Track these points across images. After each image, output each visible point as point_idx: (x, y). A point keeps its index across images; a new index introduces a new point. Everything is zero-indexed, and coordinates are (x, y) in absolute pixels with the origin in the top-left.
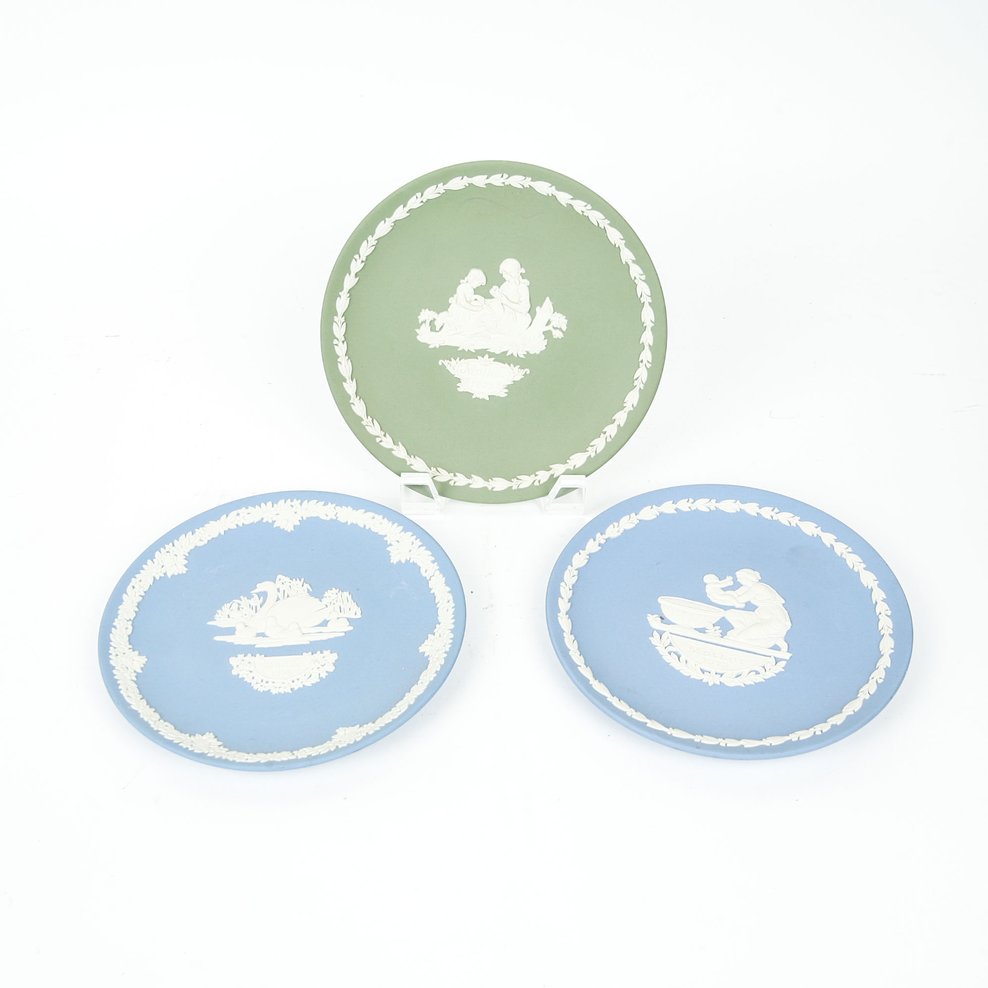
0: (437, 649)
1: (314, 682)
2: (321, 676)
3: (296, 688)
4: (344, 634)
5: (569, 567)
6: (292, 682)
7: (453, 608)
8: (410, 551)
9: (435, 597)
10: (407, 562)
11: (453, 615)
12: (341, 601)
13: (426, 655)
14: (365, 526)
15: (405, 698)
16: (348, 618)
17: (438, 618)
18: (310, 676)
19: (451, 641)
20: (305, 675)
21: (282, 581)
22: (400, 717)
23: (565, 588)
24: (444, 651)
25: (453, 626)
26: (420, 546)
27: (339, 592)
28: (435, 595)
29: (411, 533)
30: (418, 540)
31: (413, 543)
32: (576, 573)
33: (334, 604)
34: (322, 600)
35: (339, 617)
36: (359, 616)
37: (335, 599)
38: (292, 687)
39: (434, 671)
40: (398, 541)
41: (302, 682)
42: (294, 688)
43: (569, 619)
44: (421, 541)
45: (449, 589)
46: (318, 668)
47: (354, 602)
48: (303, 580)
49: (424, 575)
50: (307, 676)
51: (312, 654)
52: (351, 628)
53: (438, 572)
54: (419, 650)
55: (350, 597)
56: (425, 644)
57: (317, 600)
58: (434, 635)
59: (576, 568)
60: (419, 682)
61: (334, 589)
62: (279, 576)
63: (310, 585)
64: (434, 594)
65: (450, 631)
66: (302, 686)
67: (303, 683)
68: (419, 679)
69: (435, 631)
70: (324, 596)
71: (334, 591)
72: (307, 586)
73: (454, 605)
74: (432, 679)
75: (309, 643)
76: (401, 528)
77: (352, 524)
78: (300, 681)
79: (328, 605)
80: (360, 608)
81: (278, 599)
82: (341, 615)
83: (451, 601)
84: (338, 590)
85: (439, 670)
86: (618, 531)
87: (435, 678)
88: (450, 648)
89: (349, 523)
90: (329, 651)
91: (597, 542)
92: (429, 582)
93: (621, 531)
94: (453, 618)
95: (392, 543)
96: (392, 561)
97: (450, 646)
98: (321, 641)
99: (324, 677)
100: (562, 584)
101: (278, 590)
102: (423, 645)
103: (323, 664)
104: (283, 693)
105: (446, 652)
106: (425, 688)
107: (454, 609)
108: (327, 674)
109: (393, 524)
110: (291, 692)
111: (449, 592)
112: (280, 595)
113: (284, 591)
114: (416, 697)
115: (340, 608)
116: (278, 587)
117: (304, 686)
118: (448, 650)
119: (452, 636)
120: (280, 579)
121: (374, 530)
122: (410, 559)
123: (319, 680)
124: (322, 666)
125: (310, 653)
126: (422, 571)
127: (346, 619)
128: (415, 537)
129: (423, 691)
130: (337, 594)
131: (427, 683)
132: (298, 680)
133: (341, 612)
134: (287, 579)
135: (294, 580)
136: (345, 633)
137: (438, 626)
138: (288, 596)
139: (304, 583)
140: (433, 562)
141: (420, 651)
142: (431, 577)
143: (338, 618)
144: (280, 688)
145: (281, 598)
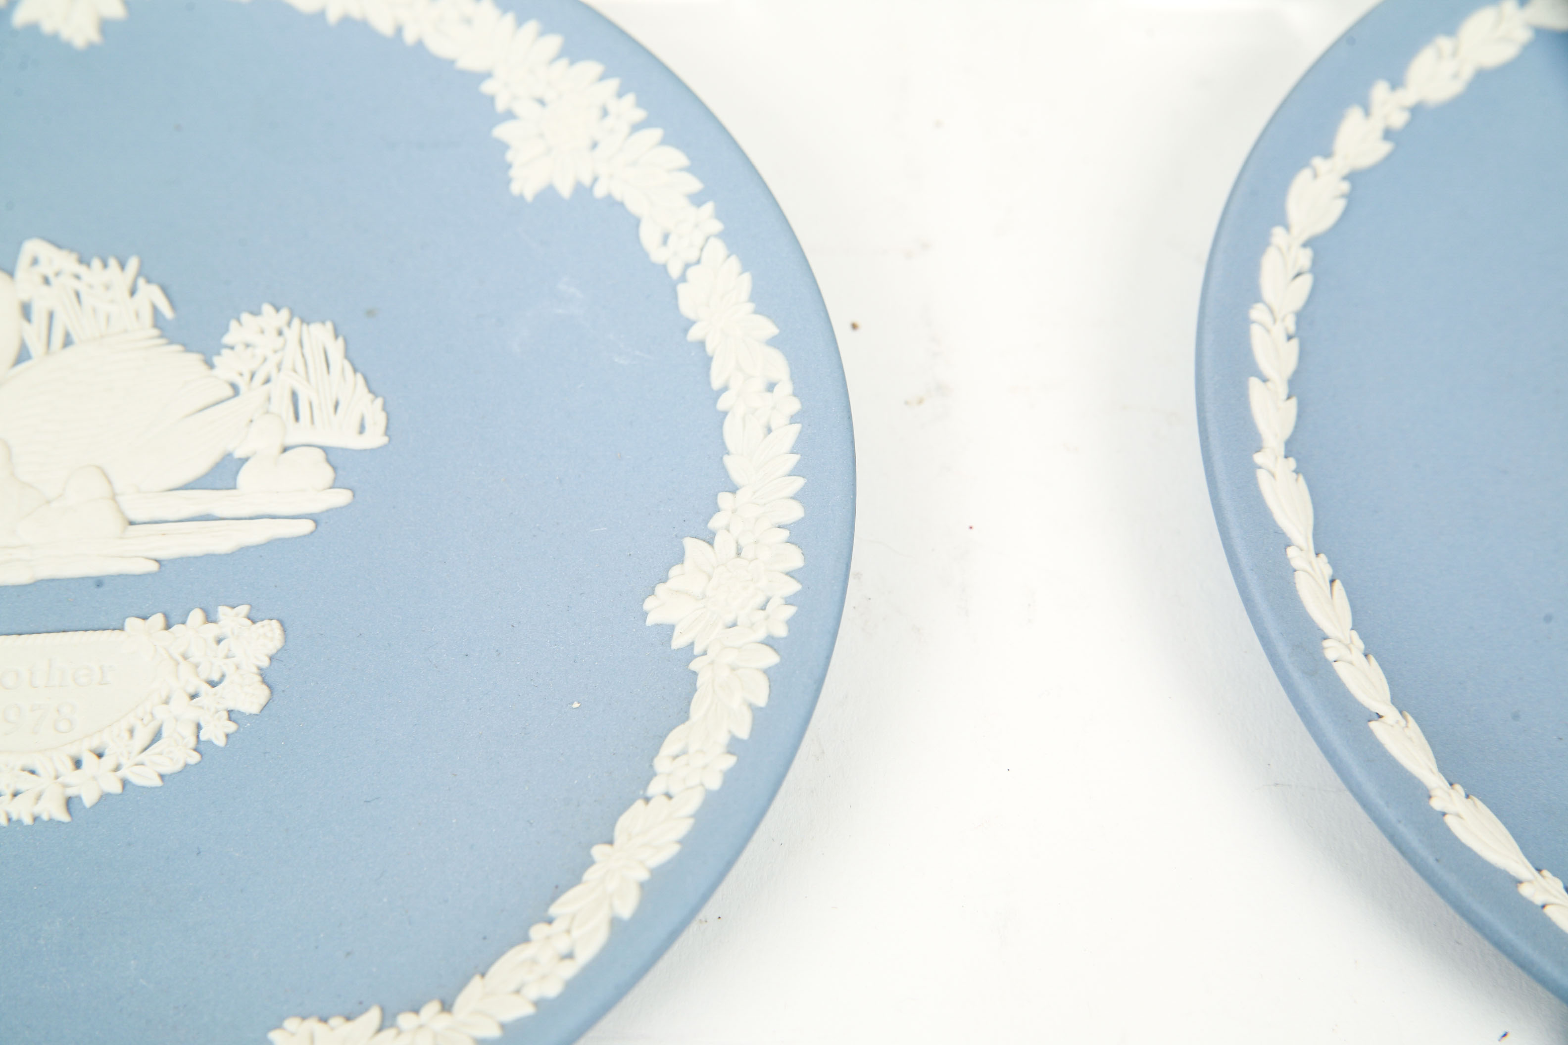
0: (729, 618)
1: (169, 768)
2: (203, 736)
3: (89, 798)
4: (307, 526)
5: (1278, 233)
6: (70, 765)
7: (793, 420)
8: (594, 145)
9: (710, 359)
10: (582, 191)
11: (796, 458)
12: (300, 367)
13: (678, 642)
14: (399, 30)
15: (591, 875)
16: (325, 449)
17: (727, 460)
18: (157, 737)
19: (794, 587)
20: (131, 732)
21: (44, 268)
22: (572, 987)
23: (1268, 331)
24: (761, 634)
25: (796, 512)
26: (636, 127)
27: (289, 324)
28: (709, 348)
29: (593, 69)
30: (630, 98)
31: (605, 113)
32: (1304, 258)
33: (267, 381)
34: (216, 360)
35: (289, 441)
36: (375, 438)
37: (274, 359)
38: (71, 792)
39: (723, 738)
40: (542, 102)
41: (117, 768)
42: (79, 798)
43: (1301, 478)
44: (639, 104)
45: (770, 329)
46: (193, 697)
47: (355, 370)
48: (133, 264)
49: (658, 255)
50: (143, 736)
51: (168, 627)
52: (342, 497)
53: (717, 248)
54: (645, 615)
55: (336, 349)
56: (670, 584)
57: (194, 359)
58: (711, 543)
59: (1305, 237)
60: (655, 788)
61: (267, 308)
62: (33, 247)
63: (165, 290)
64: (702, 344)
65: (785, 534)
66: (116, 788)
67: (120, 774)
68: (652, 774)
69: (716, 522)
70: (227, 339)
71: (271, 318)
72: (151, 294)
73: (795, 405)
74: (714, 783)
75: (153, 567)
76: (554, 42)
77: (346, 21)
78: (108, 761)
79: (242, 383)
80: (379, 402)
81: (23, 355)
82: (298, 434)
83: (785, 388)
84: (285, 313)
85: (744, 733)
86: (1456, 76)
87: (729, 776)
88: (790, 623)
89: (333, 16)
90: (244, 609)
91: (1377, 125)
92: (681, 288)
93: (1467, 73)
94: (795, 472)
95: (518, 109)
96: (515, 188)
97: (791, 610)
98: (209, 558)
99: (221, 742)
100: (1257, 313)
101: (26, 311)
102: (660, 589)
103: (216, 677)
104: (27, 820)
105: (770, 642)
106: (683, 827)
107: (797, 427)
108: (232, 727)
109: (520, 22)
110: (64, 817)
111: (773, 342)
112: (34, 334)
113: (51, 316)
114: (644, 875)
115: (294, 396)
116: (25, 297)
117: (125, 783)
118: (781, 631)
119: (795, 559)
120: (35, 262)
121: (439, 47)
122: (595, 180)
123: (195, 758)
124: (213, 684)
125: (158, 620)
126: (649, 237)
127: (319, 455)
128: (613, 84)
129: (675, 849)
130: (280, 333)
131: (693, 802)
132: (100, 756)
133: (297, 418)
134: (66, 261)
135: (96, 263)
136: (315, 518)
137: (725, 500)
138: (68, 342)
139: (141, 282)
140: (697, 200)
141: (651, 620)
142: (687, 266)
143: (285, 450)
144: (15, 795)
145: (36, 347)
